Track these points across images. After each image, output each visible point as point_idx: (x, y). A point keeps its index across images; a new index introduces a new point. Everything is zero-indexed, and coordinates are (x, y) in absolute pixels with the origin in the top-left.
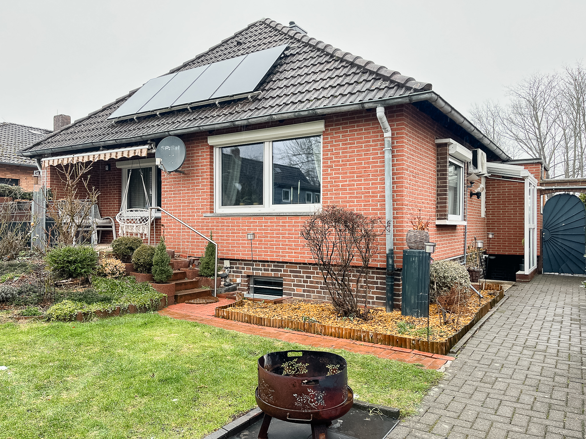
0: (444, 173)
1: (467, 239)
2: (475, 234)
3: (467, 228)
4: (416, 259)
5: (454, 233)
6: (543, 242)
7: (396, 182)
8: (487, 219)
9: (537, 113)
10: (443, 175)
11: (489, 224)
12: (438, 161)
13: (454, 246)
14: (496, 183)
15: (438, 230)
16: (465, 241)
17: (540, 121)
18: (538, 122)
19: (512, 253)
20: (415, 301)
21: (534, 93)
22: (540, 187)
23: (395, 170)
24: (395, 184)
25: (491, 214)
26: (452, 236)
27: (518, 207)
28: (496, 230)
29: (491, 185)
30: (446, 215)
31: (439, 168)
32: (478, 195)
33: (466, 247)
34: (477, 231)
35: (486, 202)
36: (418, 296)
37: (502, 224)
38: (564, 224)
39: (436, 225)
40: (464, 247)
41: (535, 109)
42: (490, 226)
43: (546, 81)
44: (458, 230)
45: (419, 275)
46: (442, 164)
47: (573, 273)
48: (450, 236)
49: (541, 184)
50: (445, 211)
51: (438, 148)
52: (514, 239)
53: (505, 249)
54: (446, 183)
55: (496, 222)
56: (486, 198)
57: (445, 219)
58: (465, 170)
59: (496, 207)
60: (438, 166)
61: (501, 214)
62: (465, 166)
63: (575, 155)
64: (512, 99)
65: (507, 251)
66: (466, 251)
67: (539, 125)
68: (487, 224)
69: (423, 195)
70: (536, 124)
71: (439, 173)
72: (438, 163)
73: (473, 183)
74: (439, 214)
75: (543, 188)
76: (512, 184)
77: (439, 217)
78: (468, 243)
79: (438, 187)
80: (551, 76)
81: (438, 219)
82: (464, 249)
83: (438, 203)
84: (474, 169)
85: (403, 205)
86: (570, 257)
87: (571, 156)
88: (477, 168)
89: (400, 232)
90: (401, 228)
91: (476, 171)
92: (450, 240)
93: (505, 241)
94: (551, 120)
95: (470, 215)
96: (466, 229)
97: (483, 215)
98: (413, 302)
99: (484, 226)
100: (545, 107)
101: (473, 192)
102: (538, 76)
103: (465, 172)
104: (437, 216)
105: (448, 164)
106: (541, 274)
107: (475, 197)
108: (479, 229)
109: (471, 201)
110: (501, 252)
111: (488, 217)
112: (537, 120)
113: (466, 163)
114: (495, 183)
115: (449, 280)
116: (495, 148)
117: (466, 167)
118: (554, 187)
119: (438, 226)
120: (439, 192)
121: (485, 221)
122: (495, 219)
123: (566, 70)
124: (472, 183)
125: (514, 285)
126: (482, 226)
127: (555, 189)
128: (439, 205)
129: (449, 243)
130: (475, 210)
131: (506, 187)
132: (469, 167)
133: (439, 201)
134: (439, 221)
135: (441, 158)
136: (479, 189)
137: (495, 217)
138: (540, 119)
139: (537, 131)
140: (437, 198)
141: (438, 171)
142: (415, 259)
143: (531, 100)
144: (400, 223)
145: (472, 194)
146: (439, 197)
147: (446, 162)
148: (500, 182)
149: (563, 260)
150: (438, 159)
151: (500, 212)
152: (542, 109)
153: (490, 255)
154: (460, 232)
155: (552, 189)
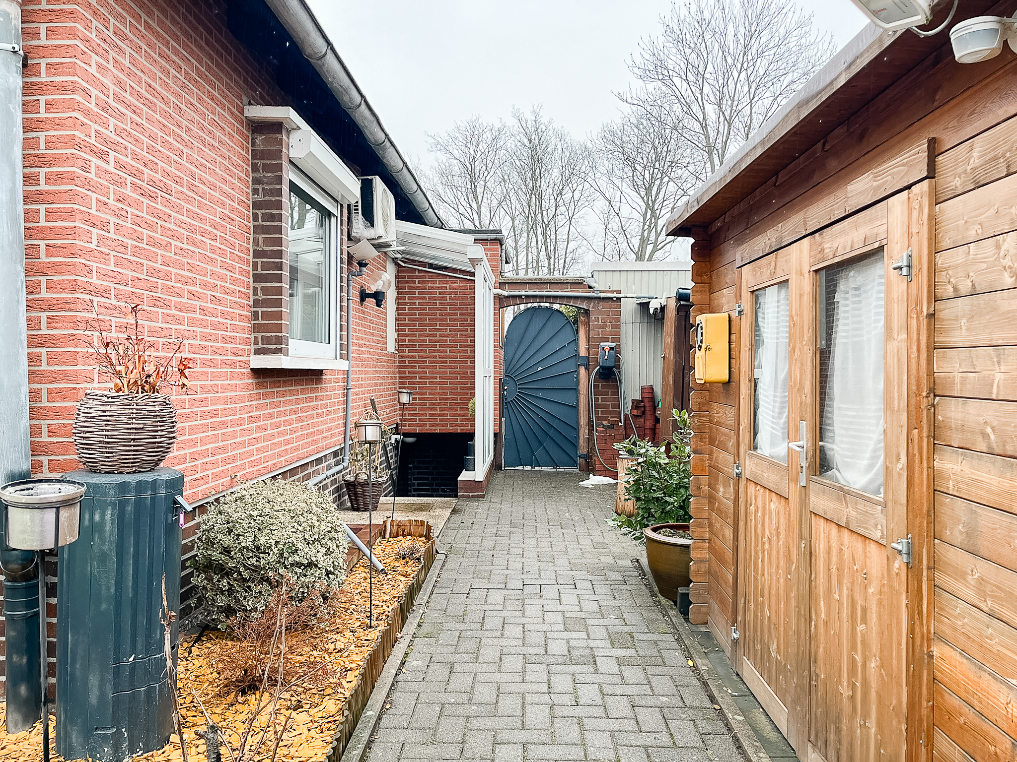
0: (274, 212)
1: (350, 404)
2: (373, 391)
3: (351, 376)
4: (108, 516)
5: (314, 390)
6: (504, 405)
7: (48, 193)
8: (401, 357)
9: (475, 187)
10: (272, 217)
11: (404, 367)
12: (257, 175)
13: (314, 425)
14: (417, 277)
15: (259, 385)
16: (346, 410)
17: (480, 201)
18: (477, 202)
19: (449, 429)
20: (102, 696)
21: (472, 152)
22: (500, 291)
23: (43, 146)
24: (43, 202)
25: (407, 346)
26: (311, 399)
27: (459, 331)
28: (418, 380)
29: (407, 282)
30: (279, 340)
31: (260, 197)
32: (378, 297)
33: (349, 422)
34: (376, 385)
35: (397, 320)
36: (117, 672)
37: (428, 367)
38: (540, 369)
39: (254, 370)
40: (345, 425)
41: (473, 180)
42: (404, 372)
43: (488, 136)
44: (329, 381)
45: (120, 583)
46: (267, 184)
47: (556, 465)
48: (302, 400)
49: (502, 285)
50: (279, 328)
51: (256, 135)
52: (452, 399)
53: (436, 420)
54: (279, 242)
55: (417, 362)
56: (397, 309)
57: (279, 351)
58: (341, 225)
59: (417, 330)
60: (255, 191)
61: (427, 346)
62: (342, 215)
63: (527, 261)
64: (440, 161)
65: (438, 425)
66: (348, 434)
67: (479, 206)
68: (399, 367)
69: (191, 268)
70: (474, 205)
71: (260, 213)
72: (256, 181)
73: (365, 265)
74: (259, 335)
75: (505, 293)
76: (447, 283)
77: (260, 346)
78: (354, 415)
79: (257, 254)
80: (496, 129)
81: (258, 352)
82: (345, 430)
83: (257, 303)
84: (366, 227)
85: (74, 291)
86: (551, 433)
87: (522, 264)
88: (372, 225)
89: (64, 399)
90: (69, 381)
91: (371, 233)
92: (303, 412)
93: (435, 404)
94: (495, 203)
95: (360, 345)
96: (350, 379)
97: (391, 347)
98: (93, 699)
99: (394, 373)
100: (487, 178)
101: (367, 291)
102: (478, 126)
103: (342, 231)
104: (256, 343)
105: (285, 188)
106: (501, 470)
107: (371, 302)
108: (383, 378)
109: (364, 313)
110: (428, 429)
111: (403, 351)
112: (476, 198)
113: (345, 206)
114: (413, 277)
115: (272, 558)
116: (415, 187)
117: (345, 218)
118: (523, 293)
119: (260, 374)
120: (260, 271)
121: (394, 362)
122: (415, 357)
123: (518, 121)
124: (362, 264)
125: (454, 511)
126: (389, 372)
127: (527, 296)
128: (260, 310)
129: (299, 420)
130: (372, 334)
131: (437, 288)
132: (354, 222)
133: (261, 296)
134: (262, 356)
135: (266, 168)
136: (380, 283)
137: (416, 351)
138: (480, 198)
139: (476, 217)
140: (255, 289)
141: (256, 205)
142: (103, 515)
143: (468, 165)
144: (65, 364)
145: (364, 296)
146: (259, 286)
147: (279, 180)
148: (424, 277)
149: (539, 441)
150: (255, 168)
151: (425, 341)
152: (482, 183)
153: (406, 435)
154: (332, 387)
155: (520, 297)
